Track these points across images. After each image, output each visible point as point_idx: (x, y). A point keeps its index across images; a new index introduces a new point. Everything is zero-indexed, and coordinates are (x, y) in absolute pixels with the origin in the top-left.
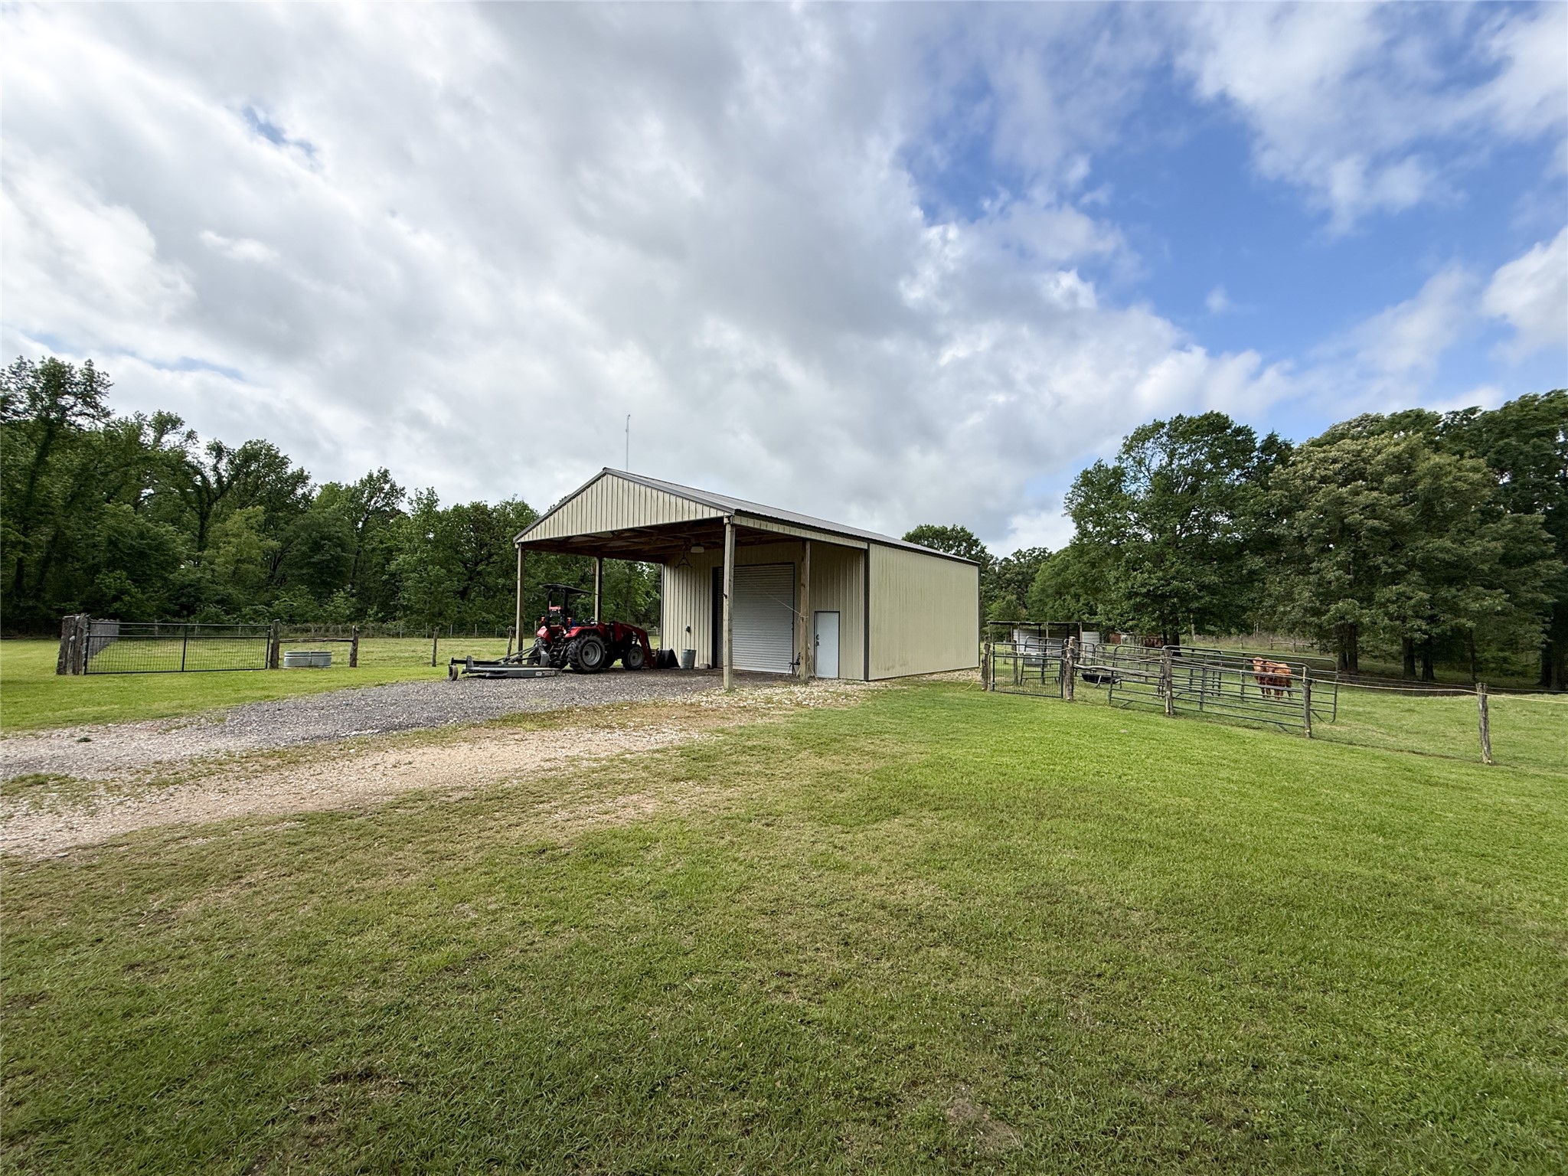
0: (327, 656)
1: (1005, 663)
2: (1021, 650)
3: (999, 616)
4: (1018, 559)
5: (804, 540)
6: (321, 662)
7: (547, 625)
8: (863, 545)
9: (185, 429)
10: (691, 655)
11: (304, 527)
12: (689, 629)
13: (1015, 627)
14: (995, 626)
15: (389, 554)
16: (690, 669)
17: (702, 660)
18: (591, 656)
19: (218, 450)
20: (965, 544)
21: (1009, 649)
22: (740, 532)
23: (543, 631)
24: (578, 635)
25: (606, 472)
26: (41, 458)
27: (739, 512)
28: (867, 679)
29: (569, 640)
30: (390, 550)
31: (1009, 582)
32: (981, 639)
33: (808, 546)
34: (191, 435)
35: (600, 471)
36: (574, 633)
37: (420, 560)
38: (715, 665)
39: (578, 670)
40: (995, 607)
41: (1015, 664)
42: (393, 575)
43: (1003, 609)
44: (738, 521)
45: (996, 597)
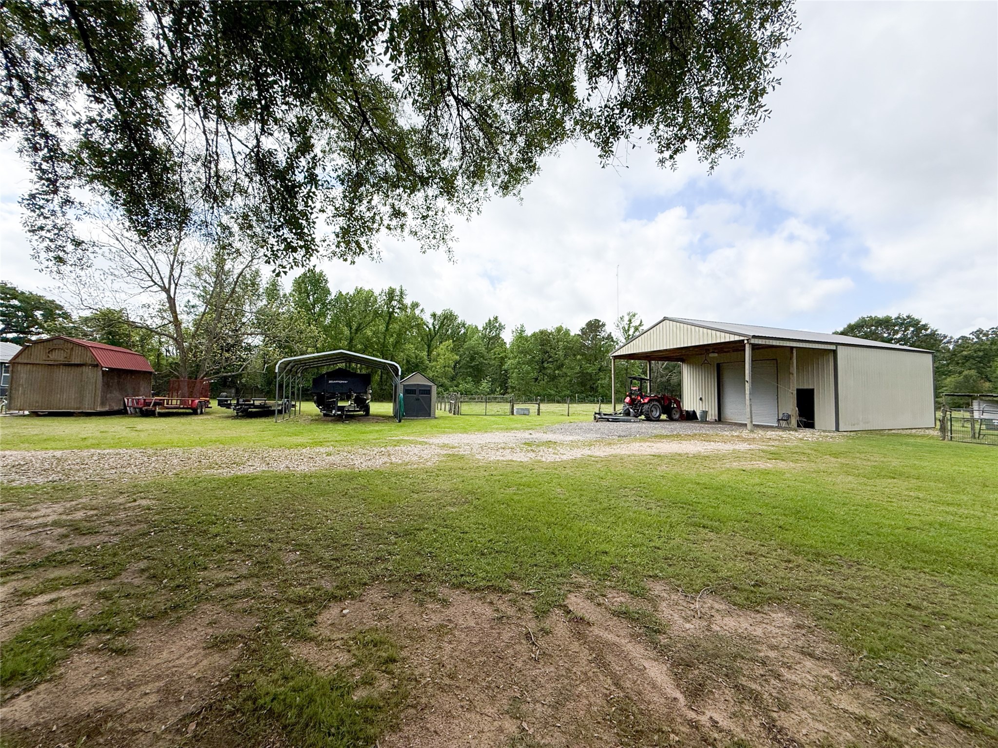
0: (528, 410)
1: (963, 427)
2: (976, 415)
3: (956, 388)
4: (978, 337)
5: (792, 348)
6: (526, 413)
7: (630, 397)
8: (833, 347)
9: (420, 308)
10: (705, 413)
11: (467, 349)
12: (701, 399)
13: (974, 398)
14: (949, 398)
15: (502, 360)
16: (704, 421)
17: (712, 415)
18: (654, 413)
19: (434, 316)
20: (912, 329)
21: (967, 415)
22: (754, 347)
23: (628, 400)
24: (649, 402)
25: (665, 319)
26: (387, 327)
27: (754, 337)
28: (837, 430)
29: (644, 403)
30: (502, 358)
31: (967, 358)
32: (937, 408)
33: (795, 351)
34: (422, 310)
35: (662, 318)
36: (646, 401)
37: (519, 363)
38: (720, 420)
39: (649, 419)
40: (949, 381)
41: (973, 428)
42: (506, 371)
43: (959, 383)
44: (753, 341)
45: (950, 372)
